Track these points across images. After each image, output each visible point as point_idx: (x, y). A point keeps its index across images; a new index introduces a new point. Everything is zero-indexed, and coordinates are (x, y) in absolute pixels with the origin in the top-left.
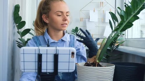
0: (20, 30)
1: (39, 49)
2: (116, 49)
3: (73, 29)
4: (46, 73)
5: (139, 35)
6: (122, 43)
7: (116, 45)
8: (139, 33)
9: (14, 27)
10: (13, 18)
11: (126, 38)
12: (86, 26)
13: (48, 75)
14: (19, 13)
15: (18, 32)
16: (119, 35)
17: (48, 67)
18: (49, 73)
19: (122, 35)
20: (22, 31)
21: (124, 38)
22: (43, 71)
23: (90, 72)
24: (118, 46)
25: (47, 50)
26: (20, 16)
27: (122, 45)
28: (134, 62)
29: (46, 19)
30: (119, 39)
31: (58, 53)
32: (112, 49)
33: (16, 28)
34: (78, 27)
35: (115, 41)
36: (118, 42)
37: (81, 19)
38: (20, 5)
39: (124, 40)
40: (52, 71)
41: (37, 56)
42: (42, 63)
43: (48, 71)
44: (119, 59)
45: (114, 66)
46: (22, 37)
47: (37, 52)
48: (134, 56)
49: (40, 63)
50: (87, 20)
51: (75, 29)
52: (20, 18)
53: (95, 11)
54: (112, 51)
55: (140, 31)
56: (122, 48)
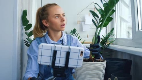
0: (27, 31)
1: (55, 46)
2: (107, 47)
3: (71, 31)
4: (58, 66)
5: (126, 36)
6: (112, 43)
7: (107, 43)
8: (126, 34)
9: (23, 29)
10: (22, 21)
11: (116, 38)
12: (82, 28)
13: (60, 68)
14: (26, 17)
15: (26, 33)
16: (110, 35)
17: (60, 62)
18: (61, 67)
19: (112, 35)
20: (29, 32)
21: (114, 38)
22: (56, 65)
23: (86, 66)
24: (109, 44)
25: (61, 48)
26: (27, 19)
27: (112, 44)
28: (122, 58)
29: (47, 23)
30: (110, 39)
31: (70, 51)
32: (104, 47)
33: (24, 30)
34: (75, 29)
35: (106, 40)
36: (108, 41)
37: (78, 22)
38: (27, 10)
39: (114, 39)
40: (63, 65)
41: (52, 51)
42: (56, 58)
43: (60, 65)
44: (109, 55)
45: (106, 62)
46: (29, 37)
47: (53, 49)
48: (123, 53)
49: (54, 58)
50: (83, 23)
51: (73, 30)
52: (28, 21)
53: (90, 15)
54: (104, 49)
55: (127, 32)
56: (112, 46)
